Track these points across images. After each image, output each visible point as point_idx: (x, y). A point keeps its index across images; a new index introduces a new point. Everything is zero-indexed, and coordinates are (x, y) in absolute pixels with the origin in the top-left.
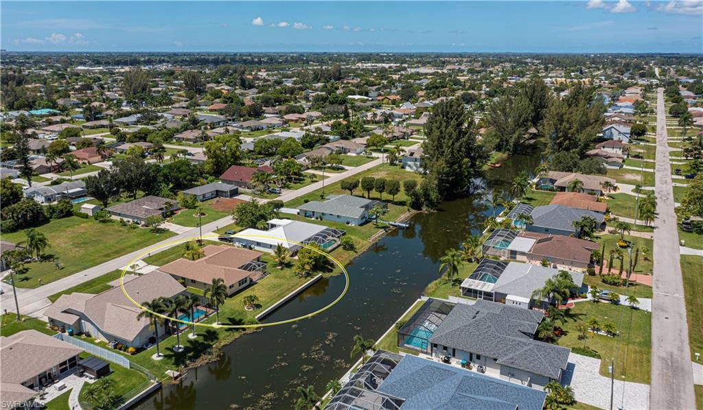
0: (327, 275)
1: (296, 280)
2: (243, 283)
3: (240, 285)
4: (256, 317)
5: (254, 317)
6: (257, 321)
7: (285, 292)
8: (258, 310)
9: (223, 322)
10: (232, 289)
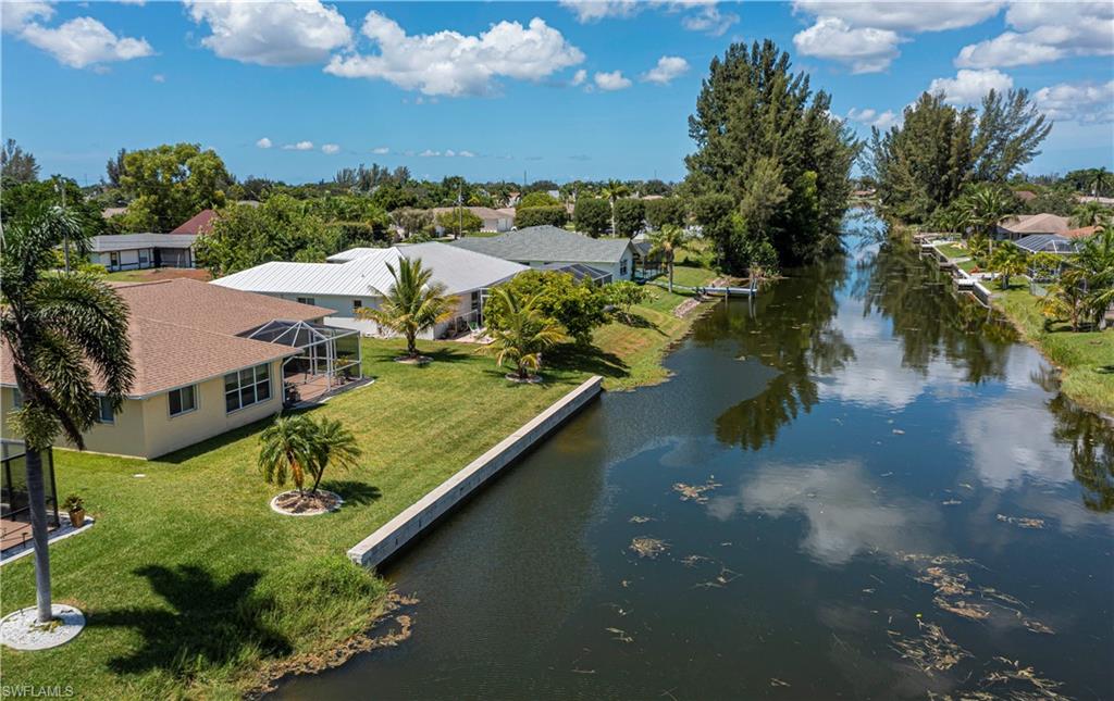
0: (613, 384)
1: (502, 394)
2: (248, 401)
3: (232, 403)
4: (358, 551)
5: (341, 552)
6: (367, 575)
7: (477, 431)
8: (362, 514)
9: (96, 604)
10: (186, 419)
